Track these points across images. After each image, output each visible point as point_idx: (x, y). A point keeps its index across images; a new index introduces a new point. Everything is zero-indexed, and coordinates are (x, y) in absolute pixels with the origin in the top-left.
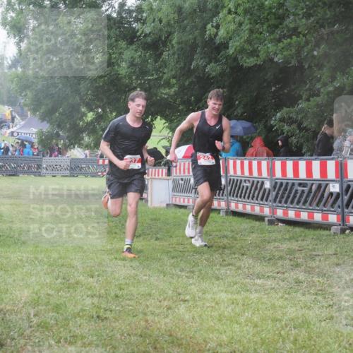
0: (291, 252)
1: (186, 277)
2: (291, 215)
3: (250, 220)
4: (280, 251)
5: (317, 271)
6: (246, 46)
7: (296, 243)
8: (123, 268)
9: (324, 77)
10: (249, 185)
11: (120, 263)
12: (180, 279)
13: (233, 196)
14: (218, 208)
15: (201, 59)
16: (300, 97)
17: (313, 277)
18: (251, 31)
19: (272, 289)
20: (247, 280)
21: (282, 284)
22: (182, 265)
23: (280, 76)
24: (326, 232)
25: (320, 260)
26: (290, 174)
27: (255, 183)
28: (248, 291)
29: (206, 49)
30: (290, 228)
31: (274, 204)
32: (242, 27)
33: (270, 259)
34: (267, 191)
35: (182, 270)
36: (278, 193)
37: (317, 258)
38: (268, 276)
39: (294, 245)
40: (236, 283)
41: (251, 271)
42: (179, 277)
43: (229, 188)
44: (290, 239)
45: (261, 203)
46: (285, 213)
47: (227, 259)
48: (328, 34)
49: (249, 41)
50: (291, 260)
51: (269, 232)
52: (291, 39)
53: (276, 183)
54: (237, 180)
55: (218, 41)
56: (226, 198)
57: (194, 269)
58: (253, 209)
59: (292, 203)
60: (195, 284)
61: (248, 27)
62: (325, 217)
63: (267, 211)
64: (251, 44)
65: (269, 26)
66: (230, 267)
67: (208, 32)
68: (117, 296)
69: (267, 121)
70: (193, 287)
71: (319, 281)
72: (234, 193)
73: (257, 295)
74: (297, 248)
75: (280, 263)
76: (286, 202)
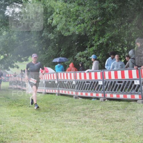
0: (84, 110)
1: (40, 122)
2: (84, 94)
3: (68, 97)
4: (79, 109)
5: (94, 117)
6: (64, 27)
7: (86, 106)
8: (14, 120)
9: (95, 39)
10: (67, 83)
11: (13, 117)
12: (38, 123)
13: (61, 88)
14: (55, 93)
15: (46, 32)
16: (87, 47)
17: (91, 120)
18: (66, 21)
19: (75, 125)
20: (65, 122)
21: (79, 123)
22: (39, 117)
23: (79, 38)
24: (98, 101)
25: (95, 113)
26: (83, 78)
27: (69, 82)
28: (65, 127)
29: (48, 28)
30: (84, 100)
31: (77, 90)
32: (62, 19)
33: (75, 113)
34: (74, 85)
35: (39, 119)
36: (78, 86)
37: (94, 112)
38: (74, 120)
39: (85, 107)
40: (60, 124)
41: (67, 118)
42: (37, 123)
43: (59, 84)
44: (83, 104)
45: (72, 90)
46: (82, 94)
47: (58, 114)
48: (96, 22)
49: (65, 25)
50: (83, 113)
51: (75, 102)
52: (81, 25)
53: (77, 82)
54: (62, 81)
55: (53, 25)
56: (58, 88)
57: (44, 119)
58: (69, 92)
59: (84, 89)
60: (43, 125)
61: (65, 19)
62: (97, 95)
63: (74, 93)
64: (66, 26)
65: (73, 19)
66: (59, 117)
67: (48, 22)
68: (11, 132)
69: (74, 57)
70: (43, 126)
71: (94, 121)
72: (61, 86)
73: (68, 128)
74: (86, 108)
75: (79, 114)
76: (82, 89)
